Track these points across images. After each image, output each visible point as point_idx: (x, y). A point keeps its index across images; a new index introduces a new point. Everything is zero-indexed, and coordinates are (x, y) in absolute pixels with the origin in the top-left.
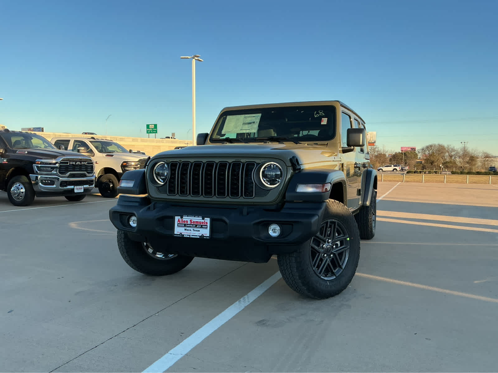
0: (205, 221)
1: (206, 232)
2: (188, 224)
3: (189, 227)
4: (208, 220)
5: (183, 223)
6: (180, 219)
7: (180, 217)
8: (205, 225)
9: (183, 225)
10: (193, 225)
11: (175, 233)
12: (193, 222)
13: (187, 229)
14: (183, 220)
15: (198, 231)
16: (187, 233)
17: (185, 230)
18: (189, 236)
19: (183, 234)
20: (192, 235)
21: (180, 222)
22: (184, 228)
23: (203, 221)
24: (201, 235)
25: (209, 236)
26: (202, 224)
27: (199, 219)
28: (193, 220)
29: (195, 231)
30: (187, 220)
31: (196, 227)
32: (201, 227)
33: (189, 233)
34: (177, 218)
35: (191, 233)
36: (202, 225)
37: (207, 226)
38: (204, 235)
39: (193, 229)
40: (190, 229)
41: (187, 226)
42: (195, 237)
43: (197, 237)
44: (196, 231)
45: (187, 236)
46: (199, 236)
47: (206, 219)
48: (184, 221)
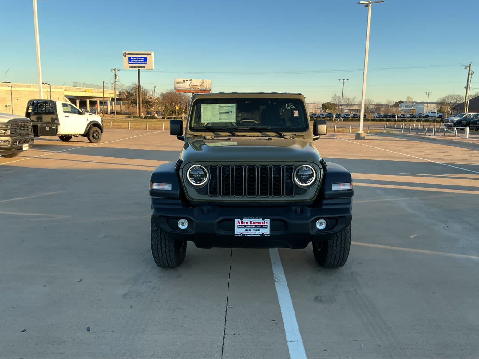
0: (265, 222)
1: (267, 231)
2: (248, 225)
3: (250, 227)
4: (268, 221)
5: (243, 224)
6: (240, 221)
7: (240, 219)
8: (265, 225)
9: (244, 226)
10: (253, 225)
11: (236, 234)
12: (253, 223)
13: (248, 229)
14: (243, 221)
15: (258, 230)
16: (247, 233)
17: (246, 230)
18: (250, 236)
19: (243, 234)
20: (253, 235)
21: (240, 224)
22: (244, 229)
23: (263, 221)
24: (261, 234)
25: (269, 234)
26: (262, 224)
27: (259, 220)
28: (253, 221)
29: (255, 230)
30: (247, 221)
31: (256, 227)
32: (261, 227)
33: (250, 233)
34: (237, 221)
35: (251, 233)
36: (262, 226)
37: (267, 225)
38: (265, 234)
39: (254, 229)
40: (251, 229)
41: (248, 227)
42: (256, 236)
43: (258, 236)
44: (257, 230)
45: (249, 236)
46: (259, 235)
47: (265, 219)
48: (244, 223)
